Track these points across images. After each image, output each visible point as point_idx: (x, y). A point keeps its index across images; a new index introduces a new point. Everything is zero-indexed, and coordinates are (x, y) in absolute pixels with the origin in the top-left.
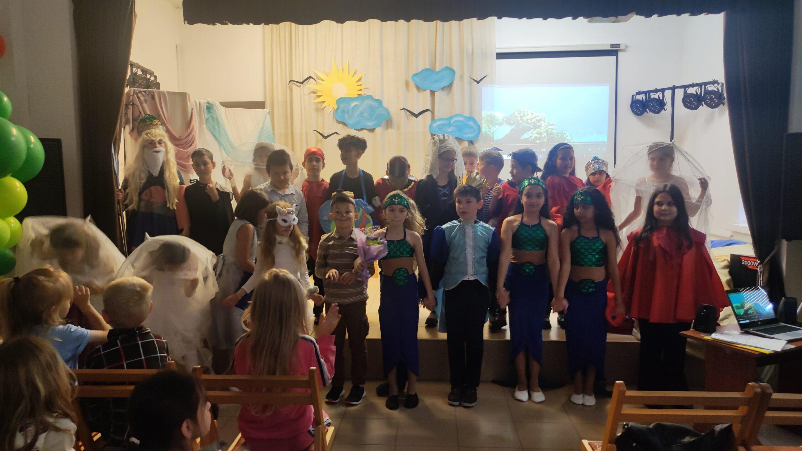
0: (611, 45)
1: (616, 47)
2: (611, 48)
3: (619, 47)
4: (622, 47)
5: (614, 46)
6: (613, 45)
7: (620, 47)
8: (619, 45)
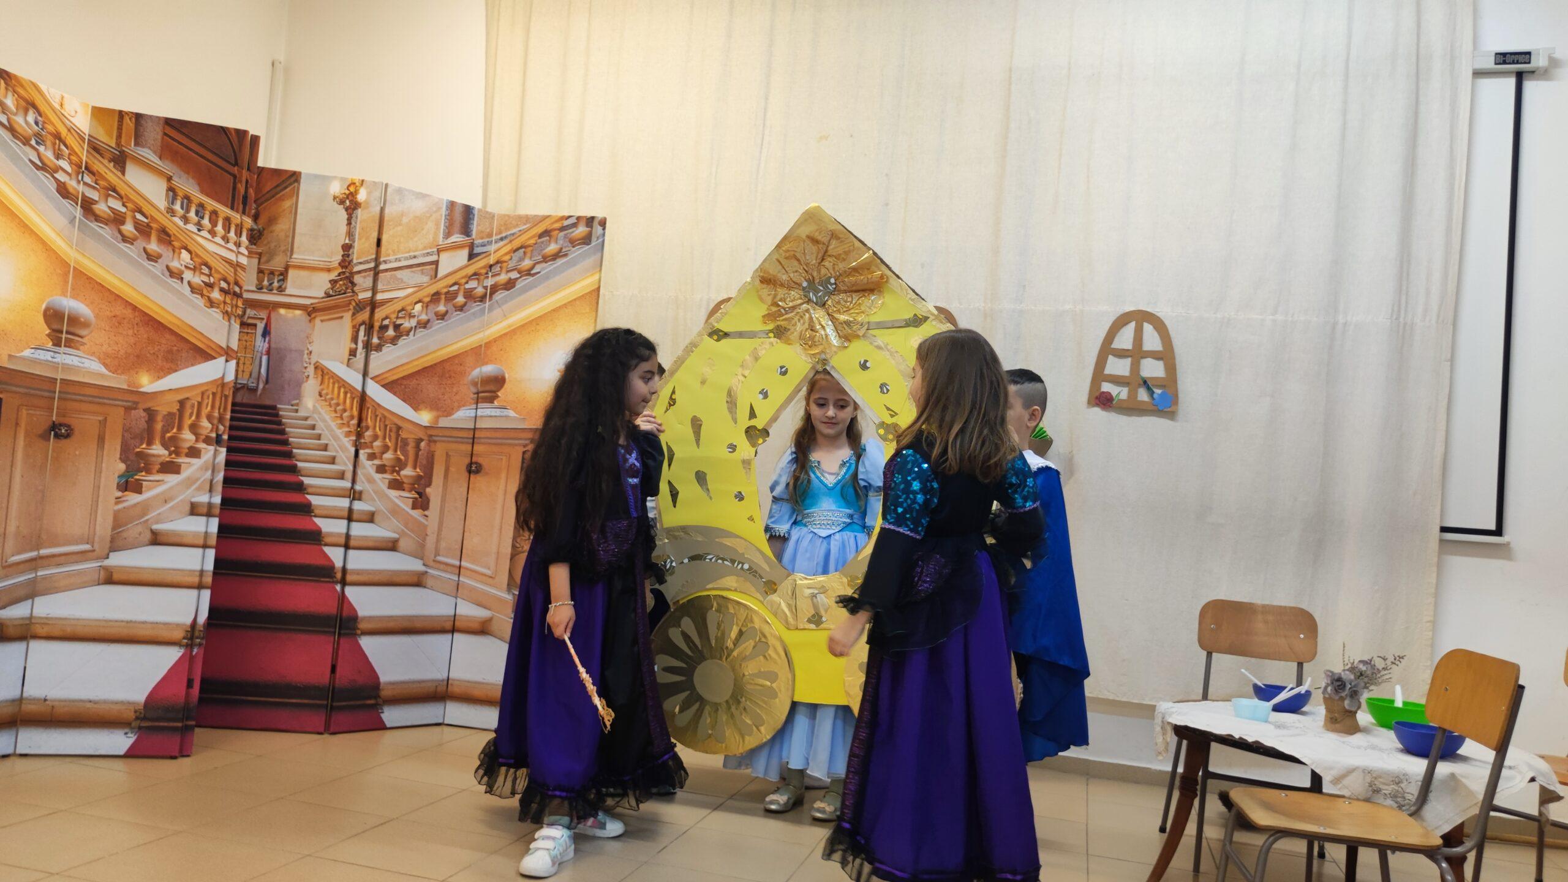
0: (1496, 54)
1: (1518, 63)
2: (1496, 64)
3: (1529, 63)
4: (1539, 61)
5: (1509, 59)
6: (1504, 55)
7: (1532, 61)
8: (1529, 53)
